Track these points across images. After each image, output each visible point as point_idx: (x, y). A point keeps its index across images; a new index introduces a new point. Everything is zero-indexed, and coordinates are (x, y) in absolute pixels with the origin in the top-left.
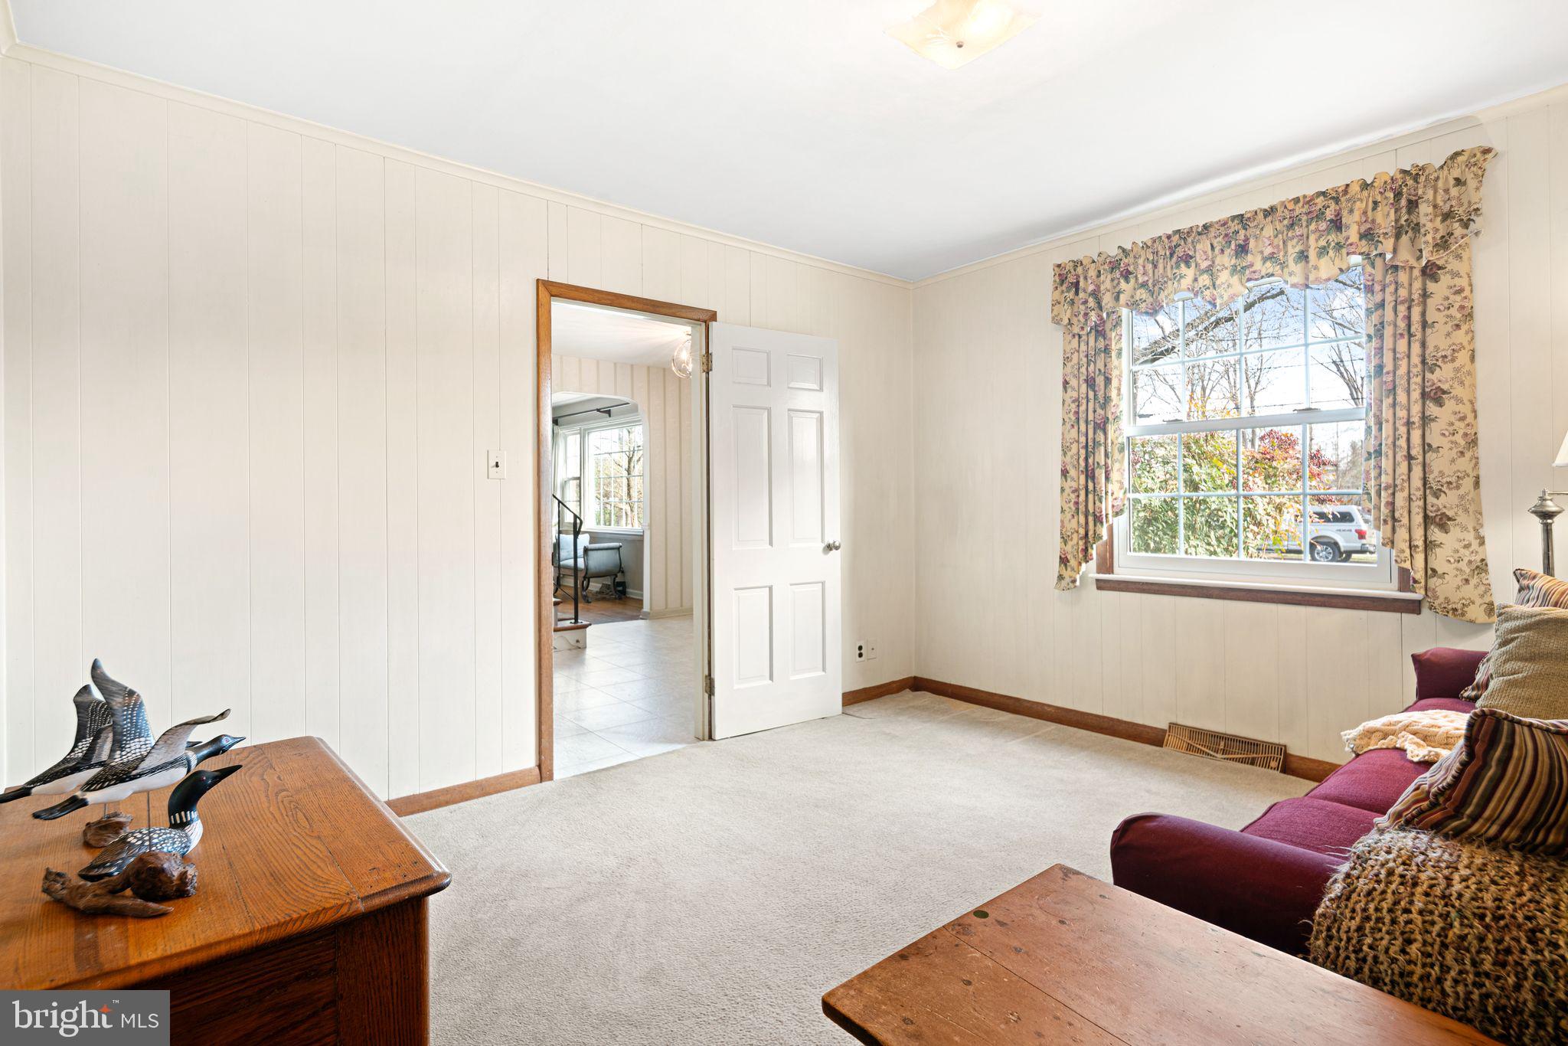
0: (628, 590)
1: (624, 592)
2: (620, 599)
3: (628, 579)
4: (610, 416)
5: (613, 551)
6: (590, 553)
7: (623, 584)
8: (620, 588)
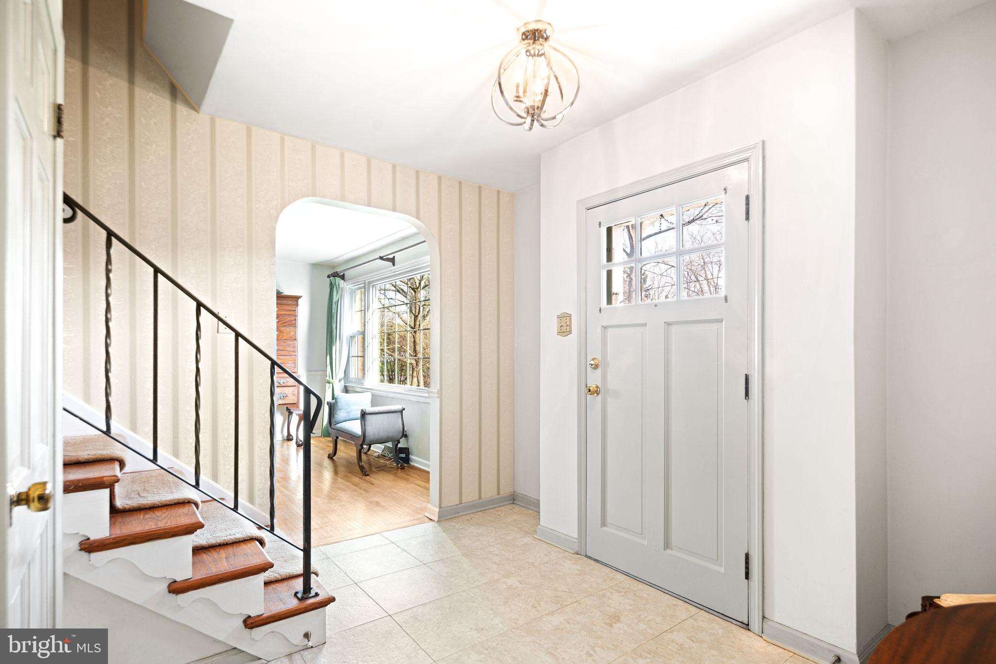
0: (411, 457)
1: (407, 460)
2: (403, 468)
3: (412, 444)
4: (394, 265)
5: (395, 414)
6: (368, 417)
7: (406, 451)
8: (403, 455)
